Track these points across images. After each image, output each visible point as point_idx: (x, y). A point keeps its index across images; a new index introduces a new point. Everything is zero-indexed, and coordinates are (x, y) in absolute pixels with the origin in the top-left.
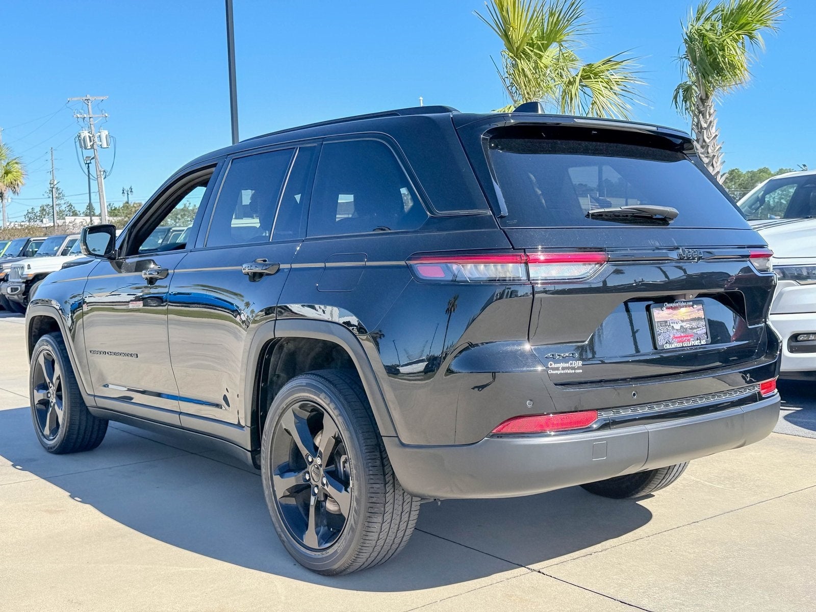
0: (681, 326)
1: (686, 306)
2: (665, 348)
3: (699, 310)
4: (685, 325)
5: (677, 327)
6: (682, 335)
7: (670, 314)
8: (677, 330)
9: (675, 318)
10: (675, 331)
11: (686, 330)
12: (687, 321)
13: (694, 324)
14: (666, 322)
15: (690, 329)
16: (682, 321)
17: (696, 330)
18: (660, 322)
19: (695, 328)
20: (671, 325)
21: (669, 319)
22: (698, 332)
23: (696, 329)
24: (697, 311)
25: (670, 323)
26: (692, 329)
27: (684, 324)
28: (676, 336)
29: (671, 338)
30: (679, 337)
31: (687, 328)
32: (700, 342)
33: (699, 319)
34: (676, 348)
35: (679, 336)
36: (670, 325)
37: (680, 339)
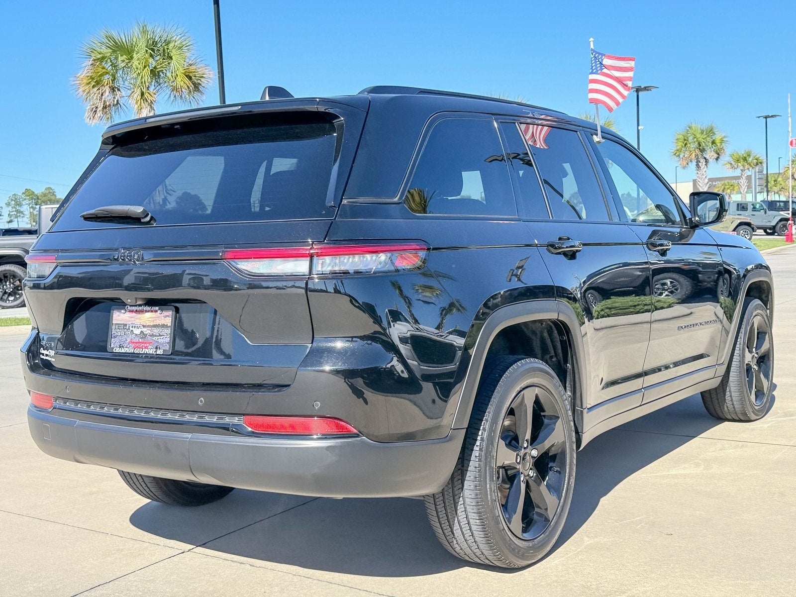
0: (142, 332)
1: (152, 311)
2: (114, 351)
3: (166, 317)
4: (147, 331)
5: (137, 331)
6: (140, 340)
7: (132, 317)
8: (136, 335)
9: (137, 322)
10: (134, 336)
11: (145, 337)
12: (148, 326)
13: (156, 331)
14: (126, 325)
15: (150, 335)
16: (144, 326)
17: (157, 338)
18: (118, 324)
19: (156, 336)
20: (131, 329)
21: (130, 323)
22: (160, 341)
23: (158, 336)
24: (163, 318)
25: (129, 327)
26: (152, 335)
27: (144, 330)
28: (134, 341)
29: (128, 342)
30: (136, 343)
31: (146, 335)
32: (156, 351)
33: (163, 326)
34: (126, 353)
35: (137, 341)
36: (129, 329)
37: (137, 345)
